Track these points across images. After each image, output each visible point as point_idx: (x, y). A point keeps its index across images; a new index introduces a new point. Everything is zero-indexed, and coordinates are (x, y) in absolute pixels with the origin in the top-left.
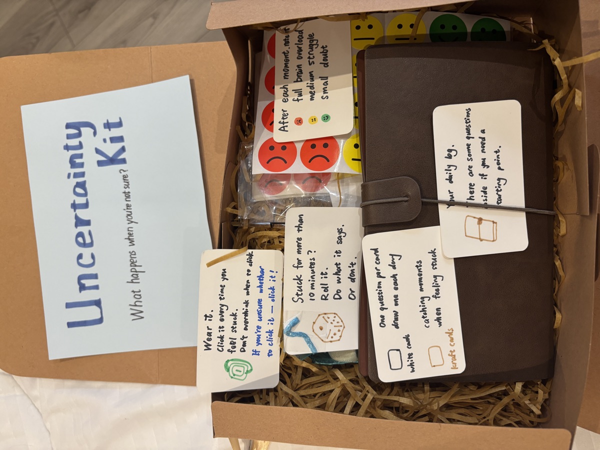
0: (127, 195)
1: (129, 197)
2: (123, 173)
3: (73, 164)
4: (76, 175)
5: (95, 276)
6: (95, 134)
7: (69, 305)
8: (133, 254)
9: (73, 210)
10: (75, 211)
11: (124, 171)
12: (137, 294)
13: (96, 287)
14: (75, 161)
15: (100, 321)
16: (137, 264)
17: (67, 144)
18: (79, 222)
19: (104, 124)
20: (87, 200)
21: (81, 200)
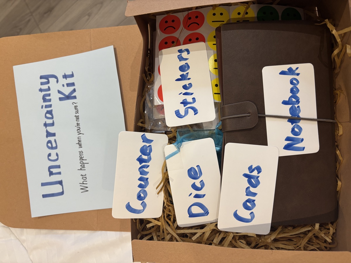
0: (77, 118)
1: (78, 119)
2: (75, 105)
3: (45, 100)
4: (46, 107)
5: (59, 167)
6: (57, 81)
7: (43, 184)
8: (81, 153)
9: (45, 127)
11: (75, 103)
12: (84, 177)
13: (59, 173)
14: (46, 98)
15: (62, 193)
16: (83, 159)
17: (41, 88)
18: (49, 134)
19: (63, 76)
20: (53, 121)
21: (49, 121)
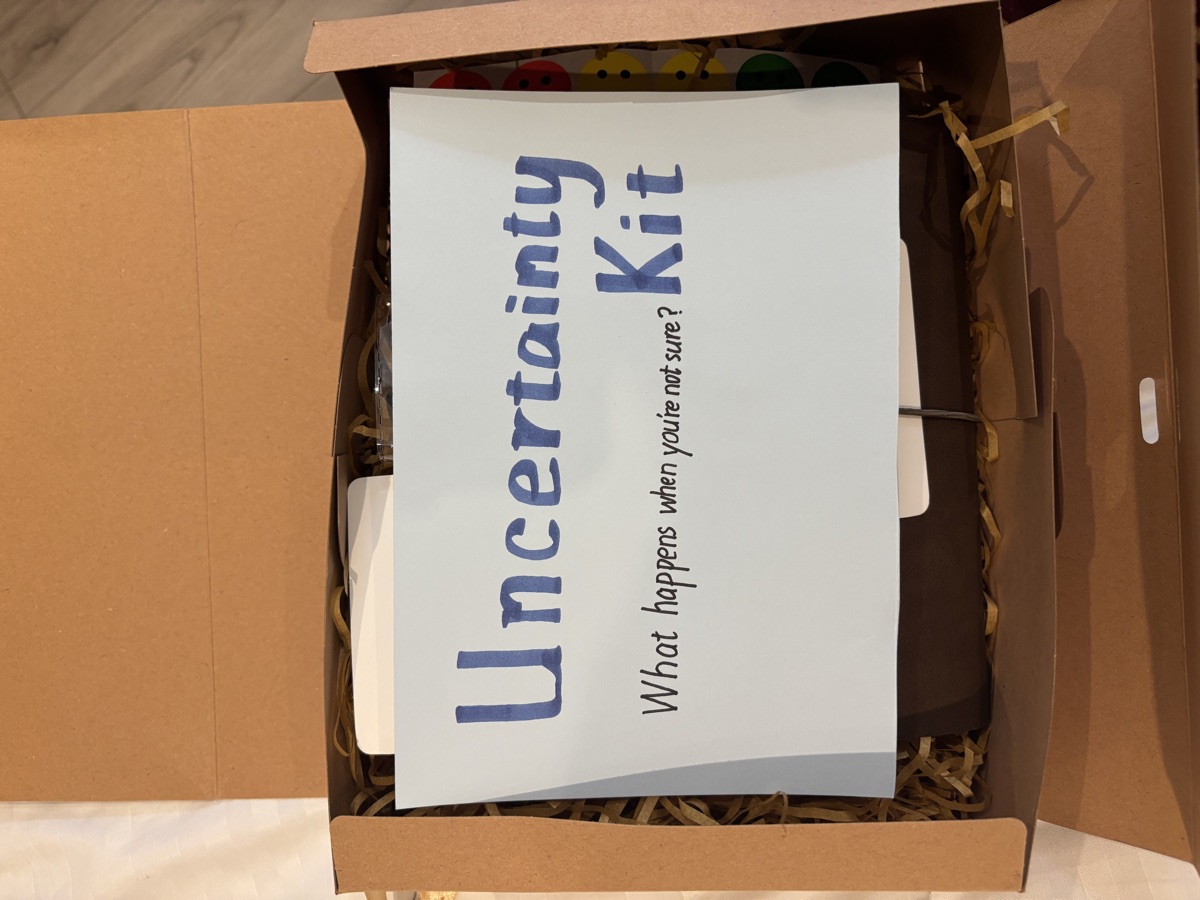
0: (673, 379)
1: (675, 383)
2: (668, 318)
3: (525, 271)
4: (530, 306)
5: (554, 585)
6: (599, 199)
7: (466, 660)
9: (512, 398)
10: (517, 402)
11: (671, 313)
12: (667, 645)
13: (554, 615)
14: (534, 266)
15: (553, 708)
16: (675, 562)
17: (514, 215)
18: (525, 433)
19: (630, 177)
20: (556, 376)
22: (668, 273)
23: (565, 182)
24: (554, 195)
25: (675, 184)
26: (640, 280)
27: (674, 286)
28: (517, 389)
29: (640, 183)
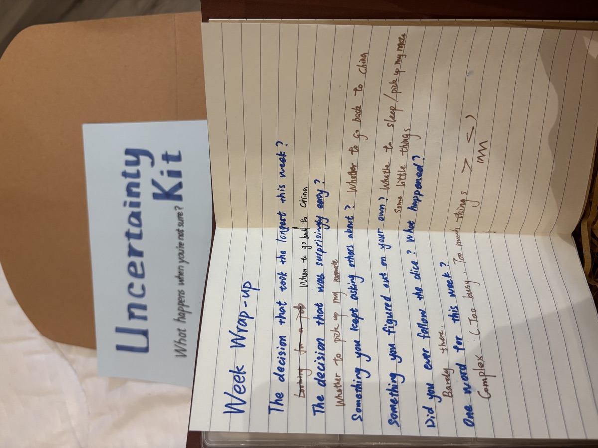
0: (181, 234)
2: (178, 210)
3: (130, 193)
4: (132, 204)
5: (144, 307)
6: (153, 164)
7: (118, 330)
8: (181, 293)
10: (129, 240)
11: (180, 208)
12: (182, 333)
13: (144, 318)
14: (132, 190)
16: (185, 304)
17: (125, 171)
18: (132, 252)
19: (163, 155)
21: (135, 231)
22: (178, 193)
23: (142, 158)
24: (137, 163)
25: (178, 158)
26: (168, 195)
27: (180, 198)
28: (128, 235)
29: (167, 158)
